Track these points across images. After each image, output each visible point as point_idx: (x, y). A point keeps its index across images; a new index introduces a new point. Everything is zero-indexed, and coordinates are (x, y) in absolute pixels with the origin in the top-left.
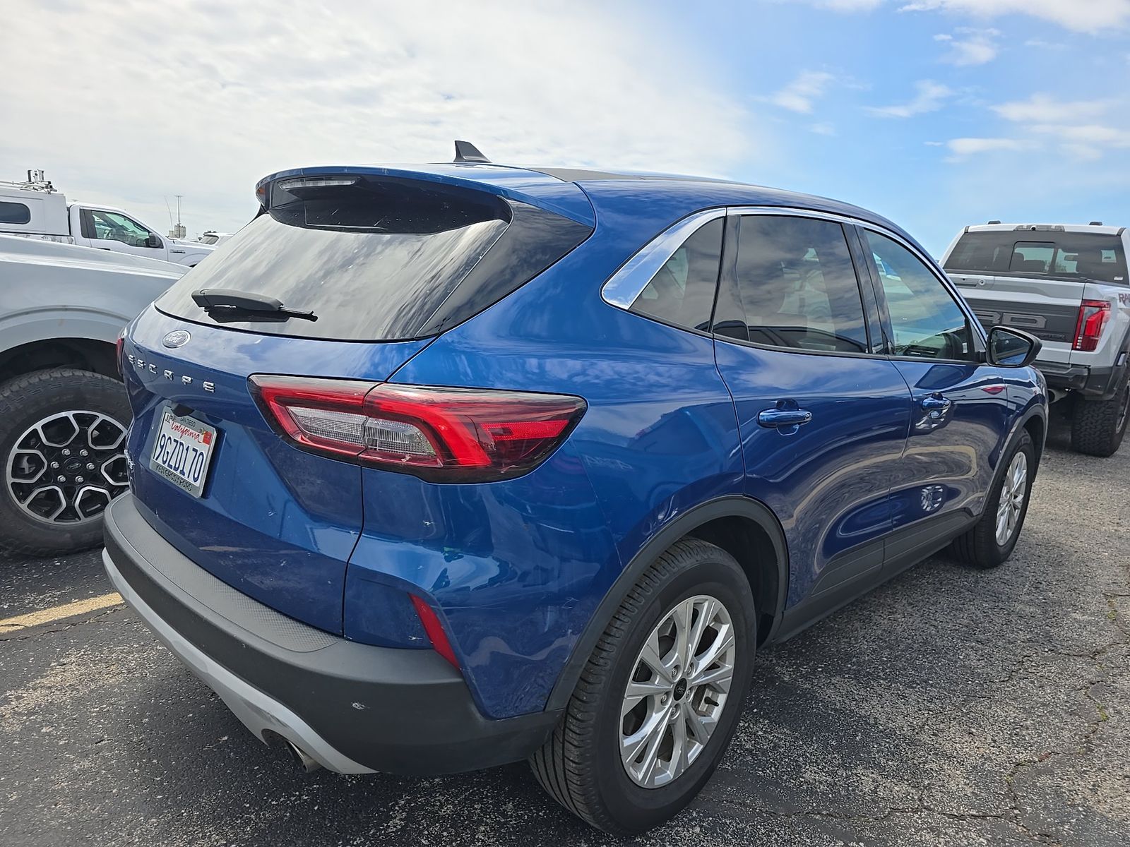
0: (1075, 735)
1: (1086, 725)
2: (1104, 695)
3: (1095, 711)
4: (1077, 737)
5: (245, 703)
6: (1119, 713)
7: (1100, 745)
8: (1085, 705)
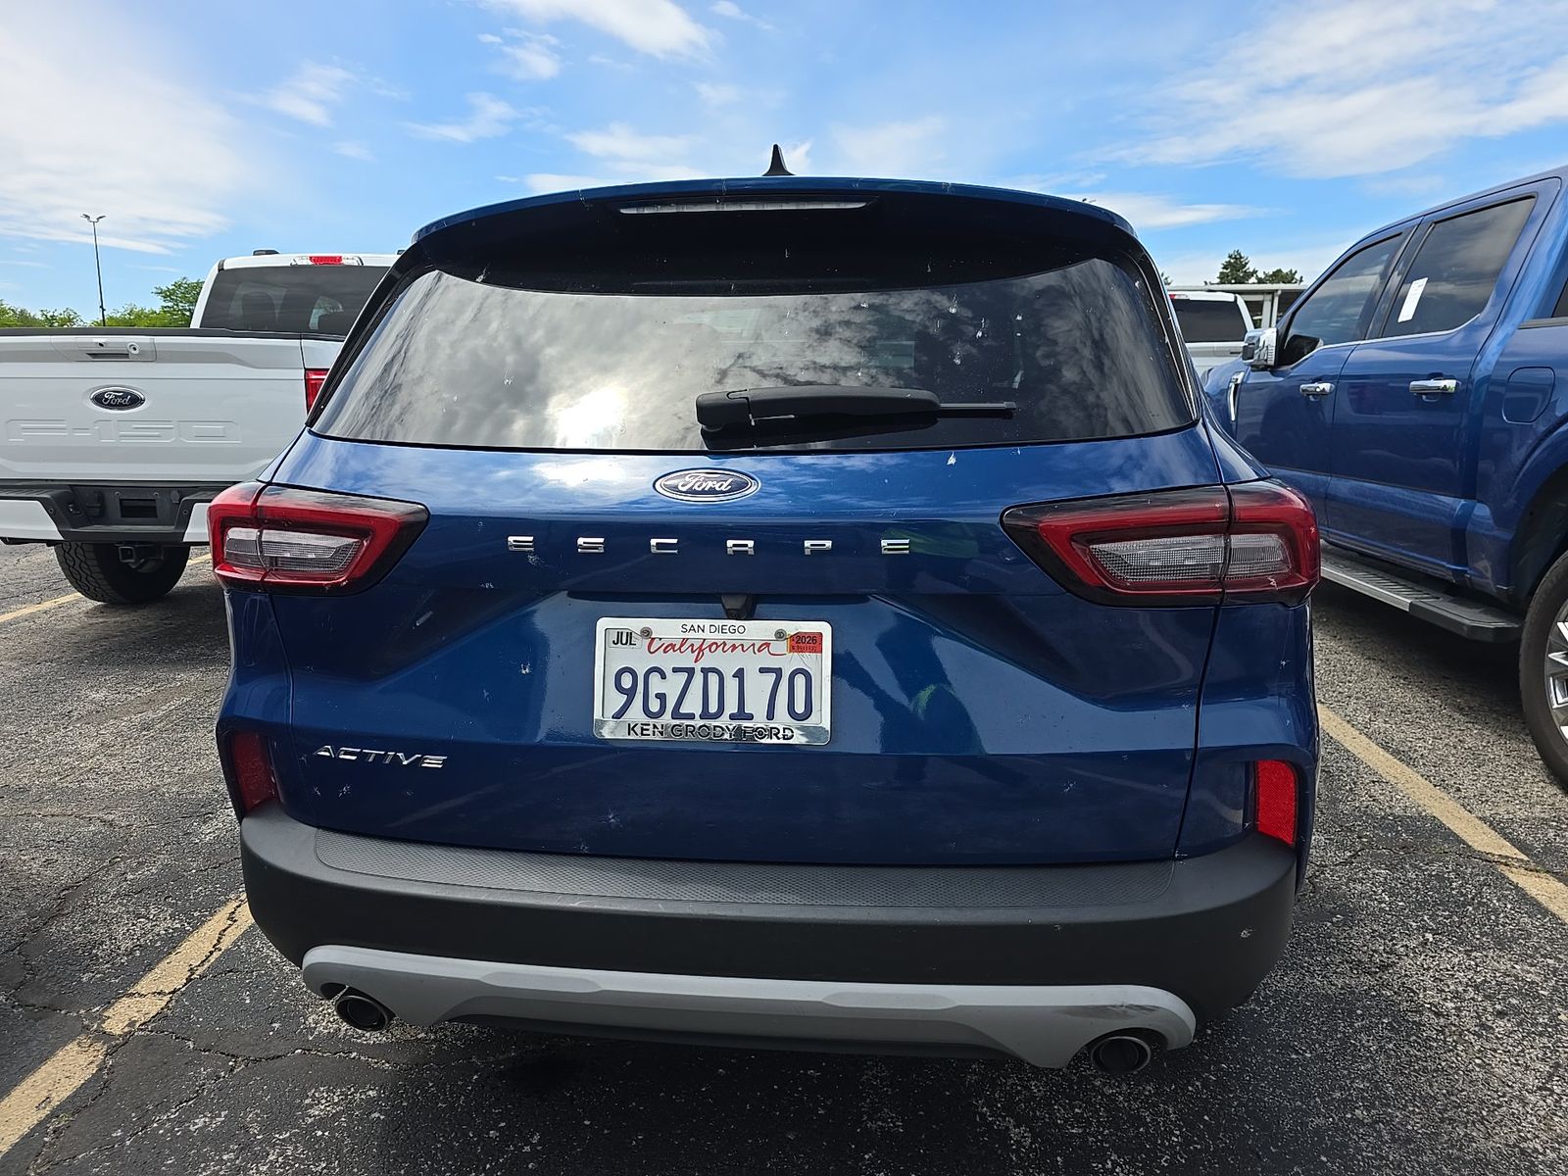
5: (1069, 1013)
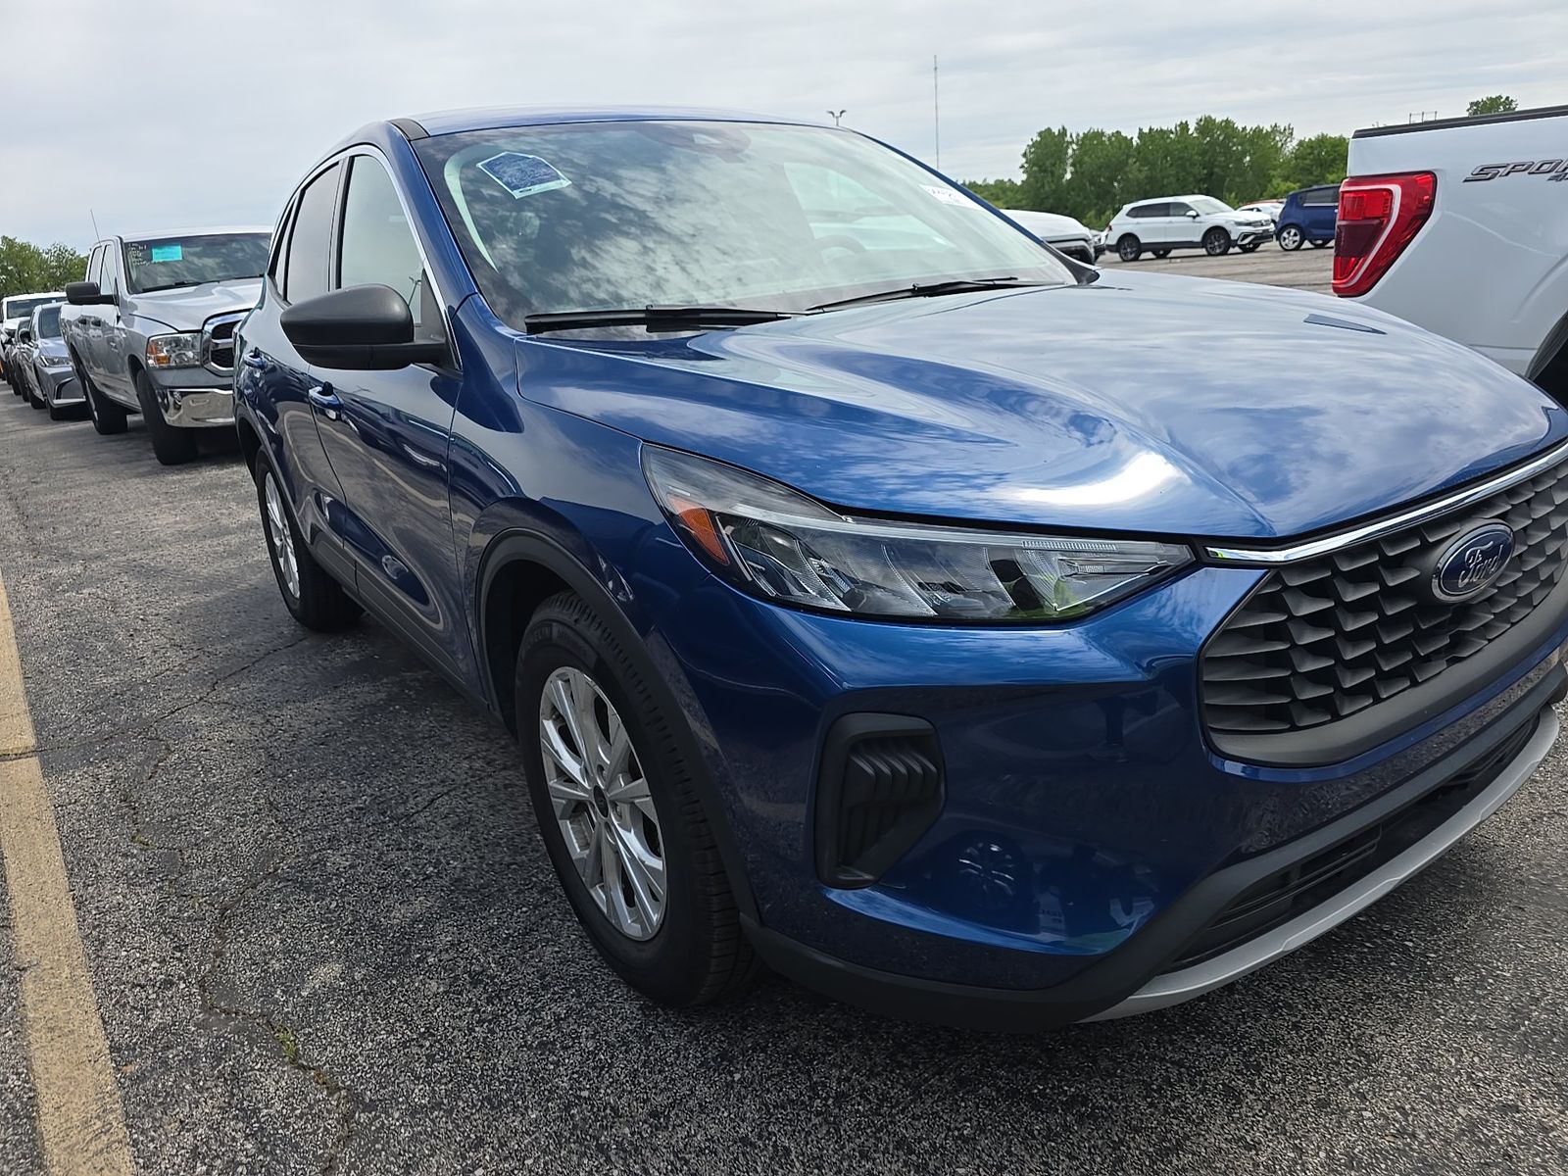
0: (149, 803)
1: (147, 819)
2: (158, 862)
3: (152, 838)
4: (145, 802)
6: (125, 855)
7: (118, 809)
8: (167, 836)
